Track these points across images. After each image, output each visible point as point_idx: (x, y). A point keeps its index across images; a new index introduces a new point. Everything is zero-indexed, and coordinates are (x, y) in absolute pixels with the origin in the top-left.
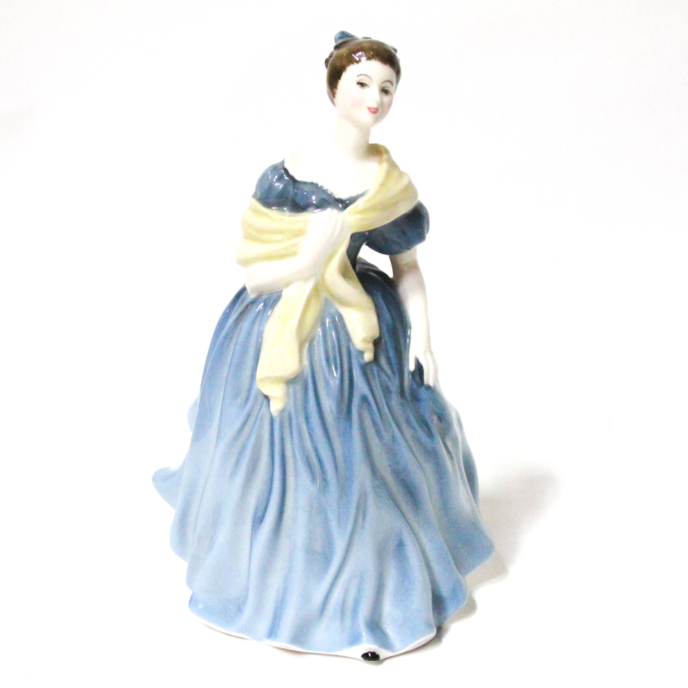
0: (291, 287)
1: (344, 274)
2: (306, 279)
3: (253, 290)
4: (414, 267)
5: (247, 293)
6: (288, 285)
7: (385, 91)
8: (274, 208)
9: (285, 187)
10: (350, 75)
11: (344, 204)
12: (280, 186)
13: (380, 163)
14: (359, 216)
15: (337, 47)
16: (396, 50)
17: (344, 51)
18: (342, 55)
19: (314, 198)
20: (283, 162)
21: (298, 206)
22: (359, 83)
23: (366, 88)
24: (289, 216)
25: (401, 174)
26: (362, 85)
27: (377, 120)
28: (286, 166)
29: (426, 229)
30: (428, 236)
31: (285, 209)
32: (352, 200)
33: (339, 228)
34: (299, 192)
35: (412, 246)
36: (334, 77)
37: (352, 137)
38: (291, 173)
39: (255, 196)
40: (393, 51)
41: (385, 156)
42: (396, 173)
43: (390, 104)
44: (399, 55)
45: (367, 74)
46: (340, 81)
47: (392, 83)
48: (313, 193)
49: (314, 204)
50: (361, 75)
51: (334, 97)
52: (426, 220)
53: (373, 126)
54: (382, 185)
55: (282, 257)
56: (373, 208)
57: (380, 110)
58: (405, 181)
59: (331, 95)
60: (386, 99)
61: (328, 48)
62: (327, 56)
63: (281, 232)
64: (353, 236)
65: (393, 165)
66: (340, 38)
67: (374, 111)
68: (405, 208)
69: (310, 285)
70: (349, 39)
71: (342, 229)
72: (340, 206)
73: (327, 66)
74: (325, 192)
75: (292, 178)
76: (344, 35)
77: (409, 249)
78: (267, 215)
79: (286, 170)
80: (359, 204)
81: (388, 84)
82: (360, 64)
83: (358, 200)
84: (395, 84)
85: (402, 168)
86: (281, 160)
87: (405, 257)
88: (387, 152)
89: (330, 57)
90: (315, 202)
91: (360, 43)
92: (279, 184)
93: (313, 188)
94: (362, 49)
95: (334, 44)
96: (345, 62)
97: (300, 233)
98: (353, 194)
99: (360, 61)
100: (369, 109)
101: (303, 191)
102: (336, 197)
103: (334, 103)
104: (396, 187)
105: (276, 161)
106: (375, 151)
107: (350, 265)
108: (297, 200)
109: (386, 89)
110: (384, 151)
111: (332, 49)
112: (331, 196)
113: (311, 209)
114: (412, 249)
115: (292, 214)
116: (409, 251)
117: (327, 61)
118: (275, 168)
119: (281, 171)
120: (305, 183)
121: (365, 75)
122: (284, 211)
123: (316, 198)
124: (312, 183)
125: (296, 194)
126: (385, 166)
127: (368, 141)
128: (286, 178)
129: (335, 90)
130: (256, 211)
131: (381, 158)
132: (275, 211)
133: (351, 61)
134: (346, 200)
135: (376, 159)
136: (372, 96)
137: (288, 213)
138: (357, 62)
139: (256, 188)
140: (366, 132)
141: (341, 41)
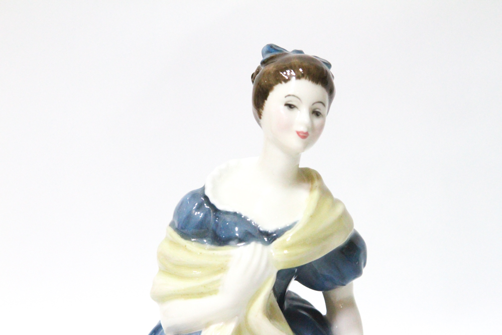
0: (212, 328)
1: (270, 315)
2: (227, 320)
3: (169, 329)
4: (350, 304)
5: (163, 332)
6: (207, 325)
7: (316, 113)
8: (193, 240)
9: (205, 216)
10: (278, 95)
11: (270, 237)
12: (200, 214)
13: (311, 190)
14: (286, 252)
15: (264, 63)
16: (329, 65)
17: (271, 67)
18: (269, 73)
19: (237, 229)
20: (203, 189)
21: (220, 239)
22: (287, 105)
23: (295, 110)
24: (210, 249)
25: (335, 202)
26: (290, 106)
27: (306, 146)
28: (207, 193)
29: (363, 263)
30: (365, 270)
31: (205, 241)
32: (279, 233)
33: (263, 264)
34: (220, 223)
35: (347, 282)
36: (261, 96)
37: (279, 162)
38: (212, 201)
39: (172, 225)
40: (325, 67)
41: (316, 183)
42: (329, 201)
43: (322, 127)
44: (333, 71)
45: (296, 94)
46: (266, 102)
47: (324, 104)
48: (236, 225)
49: (236, 238)
50: (289, 95)
51: (260, 118)
52: (362, 253)
53: (303, 151)
54: (312, 217)
55: (201, 294)
56: (303, 242)
57: (310, 133)
58: (339, 210)
59: (257, 115)
60: (317, 121)
61: (255, 61)
62: (254, 71)
63: (200, 267)
64: (279, 273)
65: (325, 193)
66: (268, 52)
67: (304, 136)
68: (339, 241)
69: (232, 326)
70: (277, 53)
71: (267, 265)
72: (266, 239)
73: (253, 82)
74: (249, 223)
75: (212, 206)
76: (271, 48)
77: (344, 285)
78: (185, 247)
79: (206, 198)
80: (287, 237)
81: (320, 106)
82: (289, 83)
83: (286, 233)
84: (327, 105)
85: (336, 195)
86: (202, 186)
87: (339, 293)
88: (319, 177)
89: (257, 72)
90: (237, 235)
91: (289, 59)
92: (199, 213)
93: (236, 219)
94: (291, 67)
95: (261, 59)
96: (272, 80)
97: (222, 269)
98: (280, 226)
99: (289, 80)
100: (298, 133)
101: (225, 222)
102: (261, 229)
103: (260, 124)
104: (329, 217)
105: (197, 187)
106: (306, 177)
107: (277, 304)
108: (218, 232)
109: (317, 110)
110: (315, 177)
111: (259, 64)
112: (256, 228)
113: (232, 243)
114: (348, 285)
115: (213, 247)
116: (344, 287)
117: (253, 77)
118: (194, 195)
119: (201, 198)
120: (227, 213)
121: (294, 96)
122: (204, 243)
123: (239, 229)
124: (235, 214)
125: (217, 225)
126: (316, 194)
127: (298, 165)
128: (207, 207)
129: (261, 110)
130: (172, 242)
131: (312, 184)
132: (193, 243)
133: (279, 79)
134: (272, 233)
135: (306, 186)
136: (302, 118)
137: (208, 246)
138: (286, 81)
139: (174, 216)
140: (295, 157)
141: (268, 56)
